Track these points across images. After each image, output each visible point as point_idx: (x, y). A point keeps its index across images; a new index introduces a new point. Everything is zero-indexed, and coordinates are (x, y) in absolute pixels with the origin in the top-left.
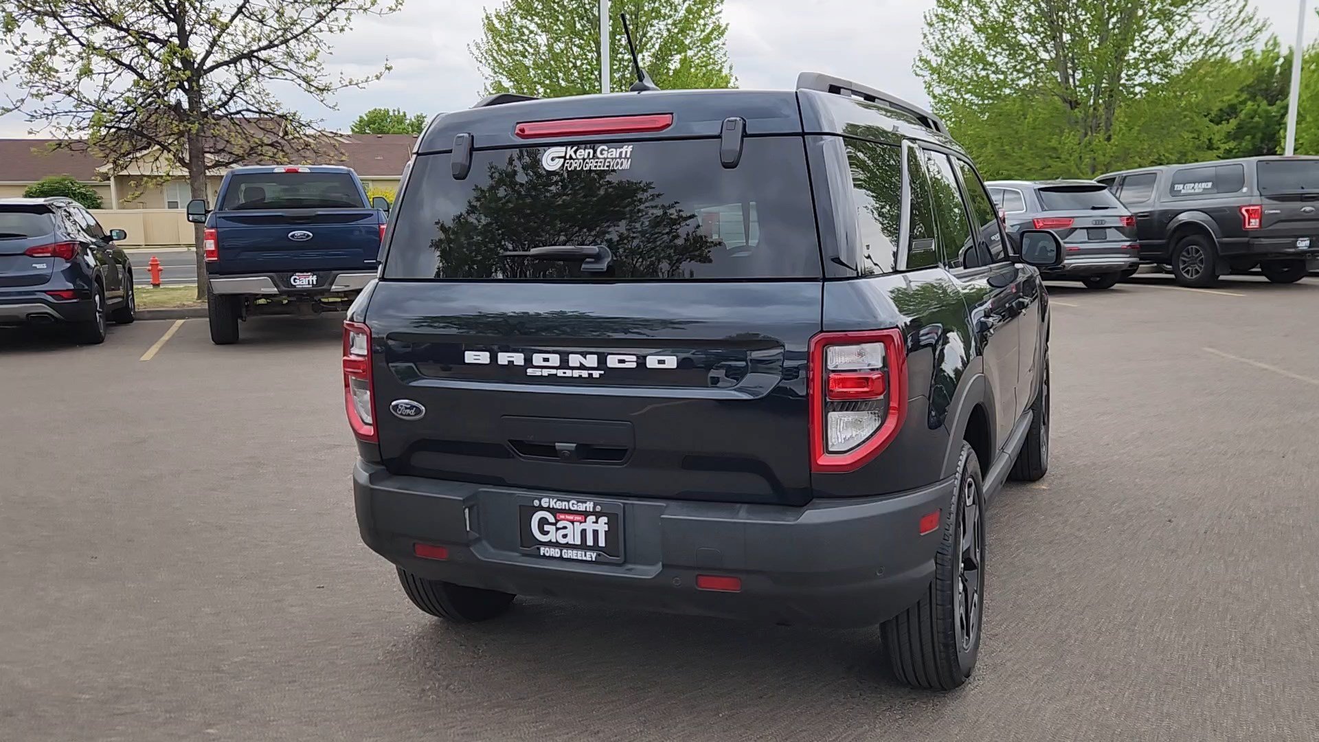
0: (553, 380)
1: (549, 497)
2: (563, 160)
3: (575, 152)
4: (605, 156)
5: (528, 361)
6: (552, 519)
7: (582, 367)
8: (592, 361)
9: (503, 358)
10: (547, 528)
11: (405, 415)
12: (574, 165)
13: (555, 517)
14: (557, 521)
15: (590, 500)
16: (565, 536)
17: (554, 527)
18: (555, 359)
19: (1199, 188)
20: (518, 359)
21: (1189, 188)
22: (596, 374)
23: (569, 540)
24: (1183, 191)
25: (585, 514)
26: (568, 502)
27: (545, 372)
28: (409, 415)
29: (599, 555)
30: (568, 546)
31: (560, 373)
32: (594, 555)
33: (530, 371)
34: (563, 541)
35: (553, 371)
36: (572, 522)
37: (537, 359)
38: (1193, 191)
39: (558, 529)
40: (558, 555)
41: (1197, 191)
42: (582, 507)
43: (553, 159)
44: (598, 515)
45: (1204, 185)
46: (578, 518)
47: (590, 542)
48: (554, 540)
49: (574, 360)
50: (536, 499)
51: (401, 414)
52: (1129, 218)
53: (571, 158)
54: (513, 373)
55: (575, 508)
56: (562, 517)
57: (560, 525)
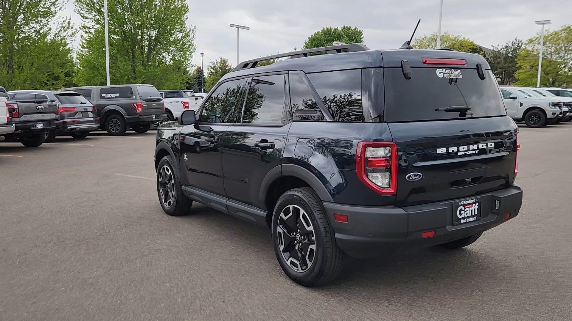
0: (465, 156)
1: (463, 200)
2: (443, 74)
3: (446, 71)
4: (454, 73)
5: (458, 149)
6: (463, 209)
7: (473, 150)
8: (475, 147)
9: (450, 150)
10: (462, 212)
11: (414, 179)
12: (447, 76)
13: (464, 207)
14: (465, 209)
15: (474, 198)
16: (467, 214)
17: (464, 212)
18: (466, 148)
19: (114, 95)
20: (455, 149)
21: (109, 96)
22: (477, 151)
23: (468, 215)
24: (106, 97)
25: (472, 204)
26: (469, 200)
27: (463, 153)
28: (416, 179)
29: (476, 218)
30: (468, 217)
31: (467, 153)
32: (475, 218)
33: (459, 154)
34: (466, 216)
35: (466, 153)
36: (469, 208)
37: (461, 148)
38: (111, 97)
39: (465, 212)
40: (466, 222)
41: (113, 97)
42: (472, 201)
43: (440, 73)
44: (475, 203)
45: (115, 95)
46: (471, 206)
47: (473, 214)
48: (464, 216)
49: (471, 147)
50: (459, 202)
51: (412, 179)
52: (93, 107)
53: (445, 73)
54: (454, 155)
55: (471, 202)
56: (466, 207)
57: (466, 210)
